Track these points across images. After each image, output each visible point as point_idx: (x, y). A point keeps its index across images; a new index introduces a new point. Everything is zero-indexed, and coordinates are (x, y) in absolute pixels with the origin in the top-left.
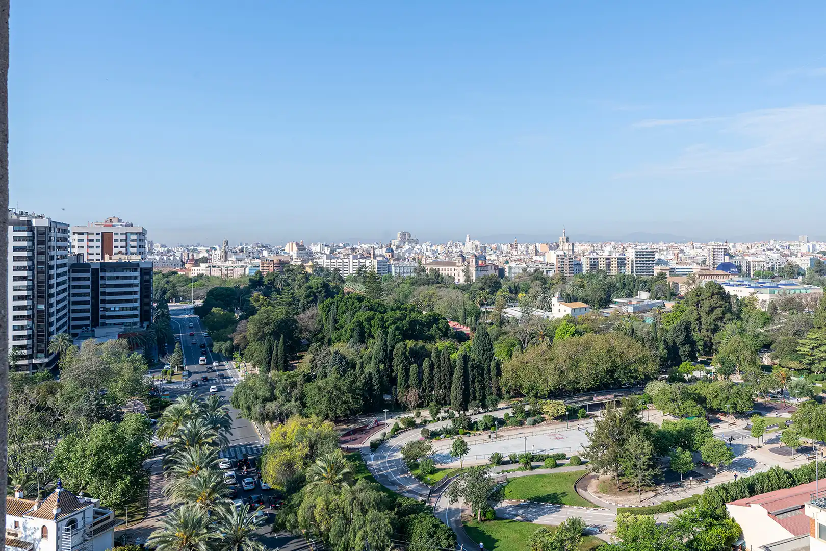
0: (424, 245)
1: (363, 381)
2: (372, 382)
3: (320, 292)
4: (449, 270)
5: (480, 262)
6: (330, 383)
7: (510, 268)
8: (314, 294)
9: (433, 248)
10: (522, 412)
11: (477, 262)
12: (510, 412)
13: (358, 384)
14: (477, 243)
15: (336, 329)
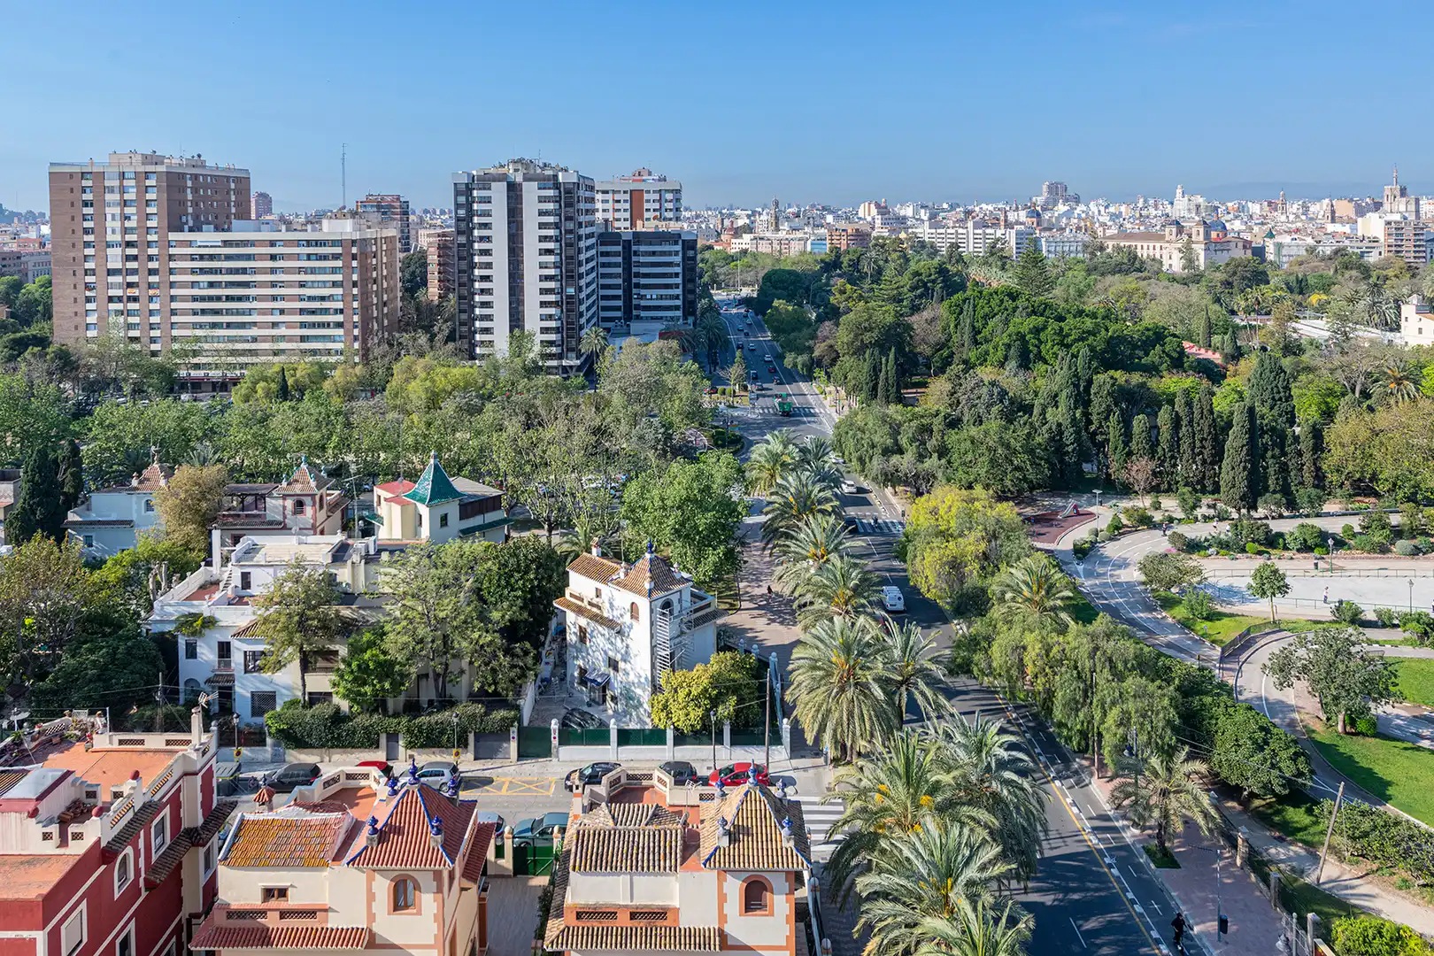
0: (1092, 205)
1: (1046, 436)
2: (1061, 438)
3: (934, 281)
4: (1151, 248)
5: (1214, 235)
6: (992, 433)
7: (1279, 246)
8: (925, 284)
9: (1112, 209)
10: (1384, 528)
11: (1207, 235)
12: (1355, 523)
13: (1039, 439)
14: (1200, 200)
15: (976, 343)
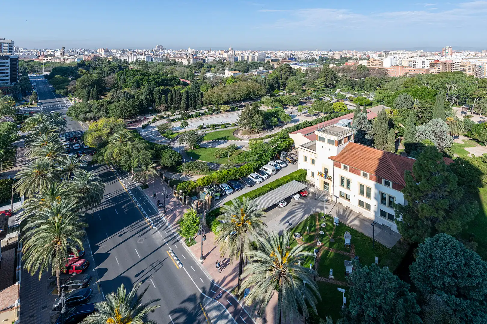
0: (168, 50)
1: (139, 102)
2: (143, 102)
3: (116, 68)
4: (181, 60)
5: (195, 57)
6: (122, 104)
7: (208, 59)
8: (113, 69)
9: (173, 52)
10: (212, 110)
11: (193, 57)
12: (207, 110)
13: (136, 103)
14: (193, 50)
15: (124, 83)
